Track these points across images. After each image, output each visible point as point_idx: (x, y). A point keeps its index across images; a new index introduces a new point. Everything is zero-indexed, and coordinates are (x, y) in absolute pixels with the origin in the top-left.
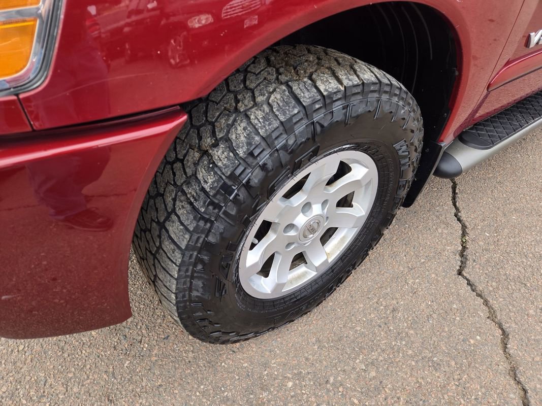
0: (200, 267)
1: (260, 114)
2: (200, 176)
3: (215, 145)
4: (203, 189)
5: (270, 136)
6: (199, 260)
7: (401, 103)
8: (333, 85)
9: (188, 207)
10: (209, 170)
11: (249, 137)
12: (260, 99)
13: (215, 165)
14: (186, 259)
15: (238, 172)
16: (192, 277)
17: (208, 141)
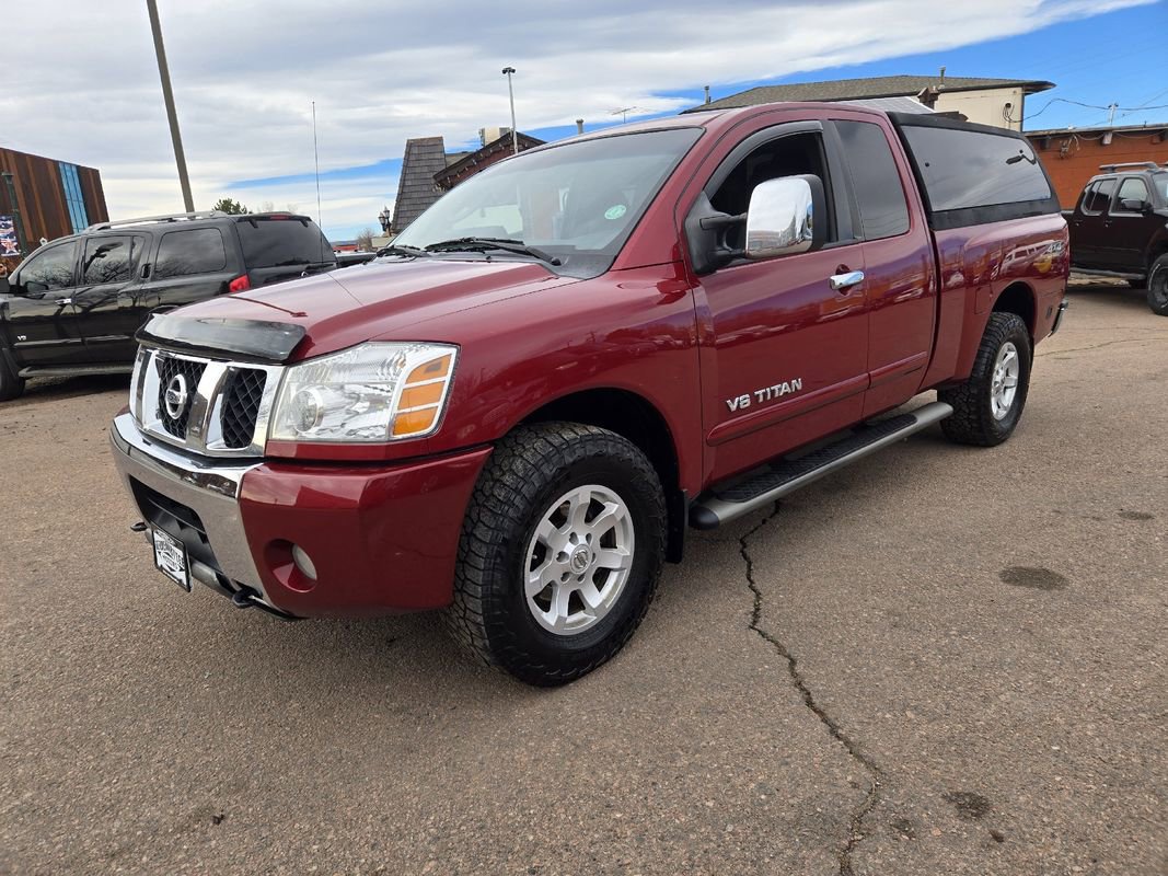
0: (498, 560)
1: (529, 454)
2: (496, 493)
3: (504, 474)
4: (499, 500)
5: (537, 464)
6: (499, 554)
7: (625, 449)
8: (573, 435)
9: (490, 514)
10: (500, 488)
11: (524, 465)
12: (527, 447)
13: (505, 485)
14: (490, 552)
15: (520, 487)
16: (494, 569)
17: (498, 474)
